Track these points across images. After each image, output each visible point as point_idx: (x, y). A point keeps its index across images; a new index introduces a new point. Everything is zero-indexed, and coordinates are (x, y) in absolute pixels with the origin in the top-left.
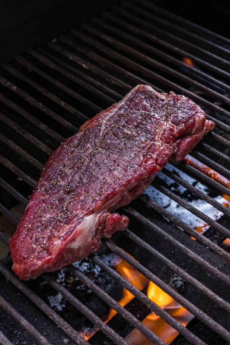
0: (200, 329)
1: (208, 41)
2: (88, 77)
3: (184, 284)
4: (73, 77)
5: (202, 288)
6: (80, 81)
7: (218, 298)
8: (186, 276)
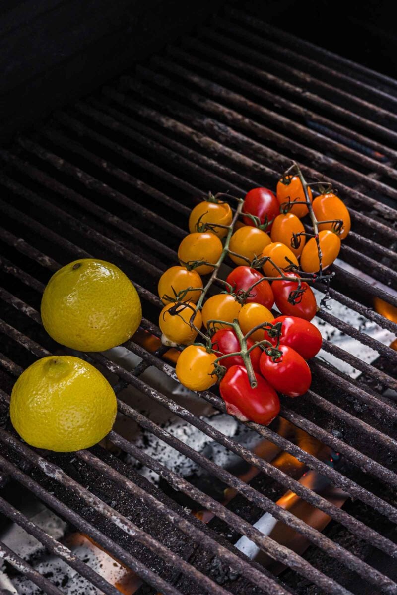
0: (363, 510)
1: (353, 80)
2: (174, 142)
3: (342, 435)
4: (149, 142)
5: (372, 432)
6: (162, 147)
7: (394, 443)
8: (348, 417)
